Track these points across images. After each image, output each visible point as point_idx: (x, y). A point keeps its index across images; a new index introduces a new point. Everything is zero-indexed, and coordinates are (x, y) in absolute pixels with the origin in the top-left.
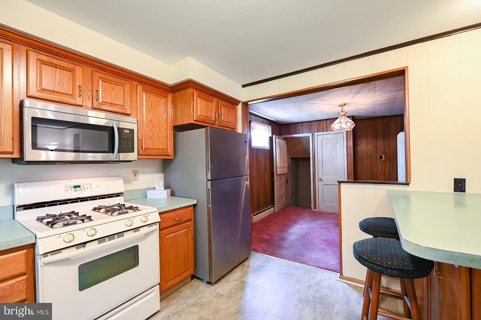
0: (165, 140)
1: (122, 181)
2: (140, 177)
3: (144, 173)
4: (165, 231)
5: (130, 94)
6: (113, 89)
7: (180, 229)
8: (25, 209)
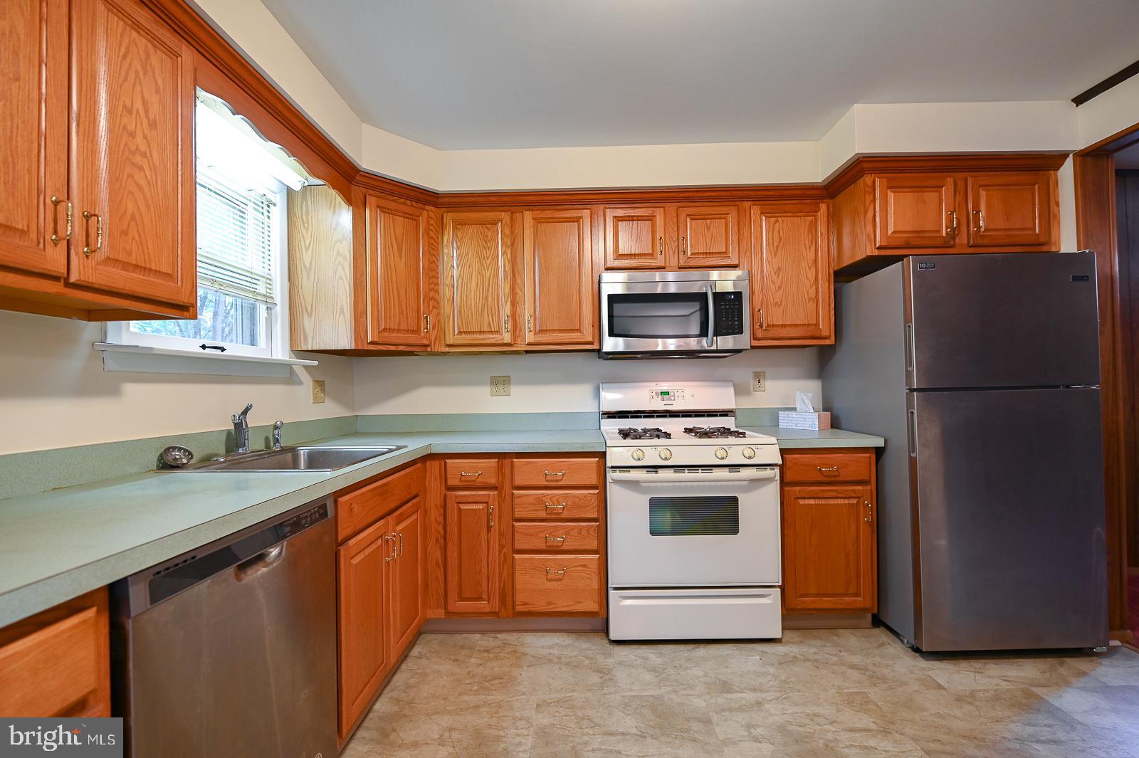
1: (732, 390)
2: (769, 384)
3: (776, 377)
4: (797, 488)
5: (736, 228)
6: (708, 228)
7: (834, 494)
8: (609, 417)
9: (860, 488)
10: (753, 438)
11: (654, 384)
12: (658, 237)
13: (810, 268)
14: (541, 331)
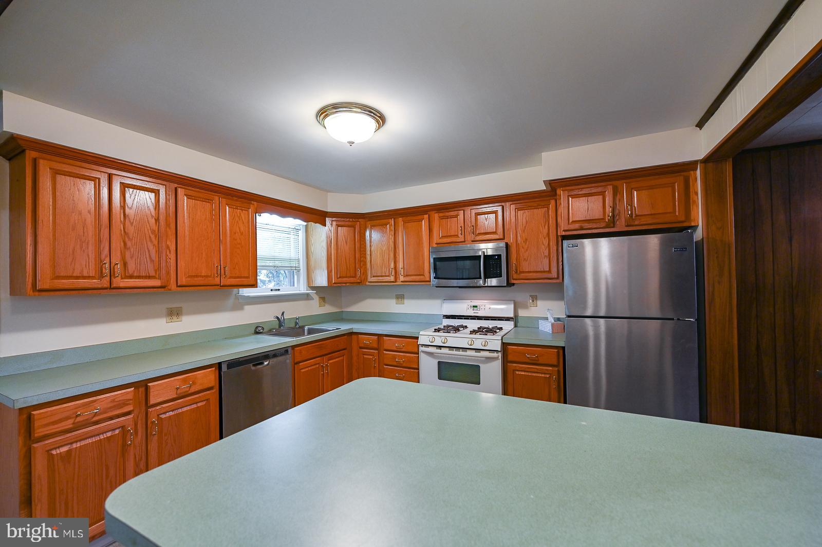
0: (546, 260)
1: (512, 306)
2: (540, 303)
3: (543, 299)
4: (512, 365)
5: (501, 218)
6: (486, 219)
7: (536, 370)
8: (447, 318)
9: (551, 368)
11: (470, 301)
12: (460, 226)
13: (545, 238)
14: (407, 276)
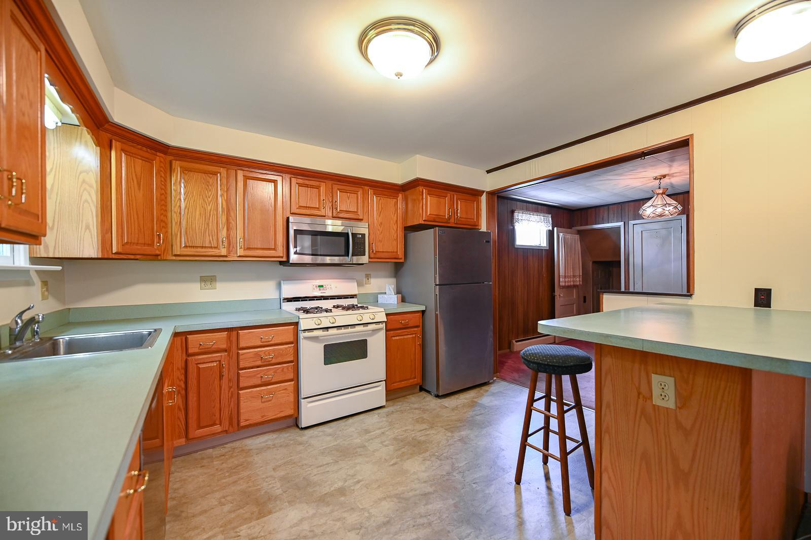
0: (395, 243)
1: (356, 284)
2: (373, 281)
3: (376, 277)
4: (392, 332)
5: (362, 200)
6: (348, 198)
7: (406, 333)
8: (288, 301)
10: (372, 309)
11: (314, 281)
12: (322, 199)
13: (394, 224)
14: (249, 249)
